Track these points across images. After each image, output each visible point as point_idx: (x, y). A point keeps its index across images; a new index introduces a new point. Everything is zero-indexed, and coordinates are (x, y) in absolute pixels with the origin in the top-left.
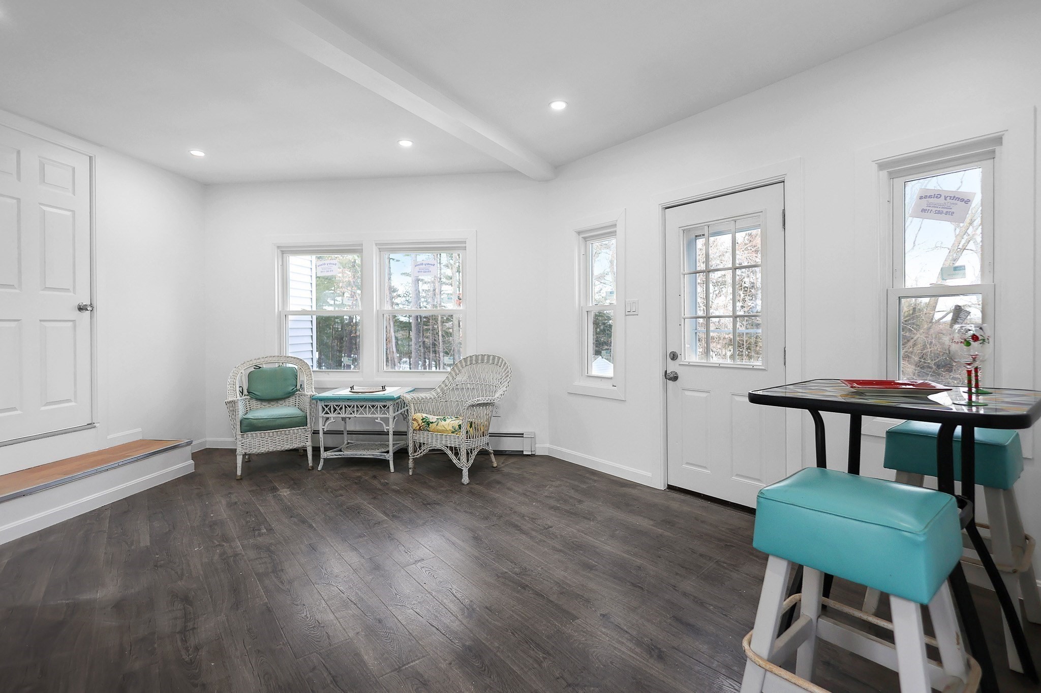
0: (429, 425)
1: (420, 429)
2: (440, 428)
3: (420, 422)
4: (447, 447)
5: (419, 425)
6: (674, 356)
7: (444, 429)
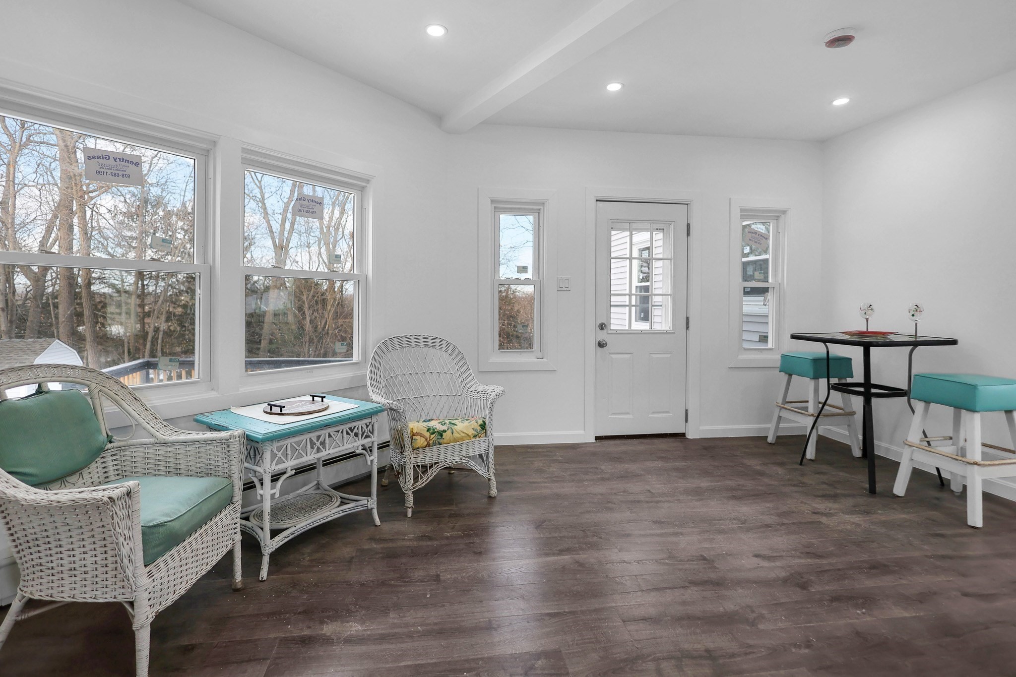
0: (441, 435)
1: (428, 445)
2: (458, 435)
3: (427, 434)
4: (469, 457)
5: (426, 440)
6: (602, 327)
7: (464, 435)
